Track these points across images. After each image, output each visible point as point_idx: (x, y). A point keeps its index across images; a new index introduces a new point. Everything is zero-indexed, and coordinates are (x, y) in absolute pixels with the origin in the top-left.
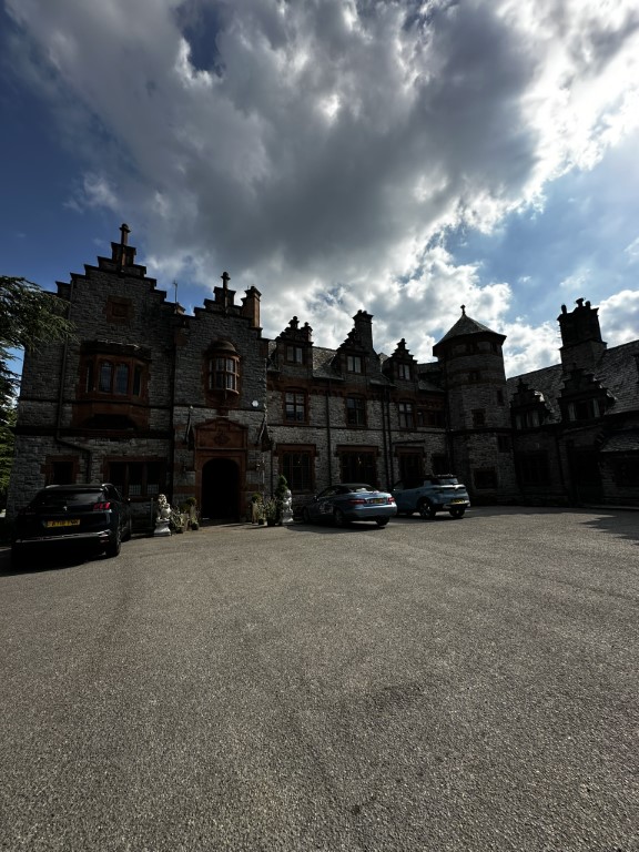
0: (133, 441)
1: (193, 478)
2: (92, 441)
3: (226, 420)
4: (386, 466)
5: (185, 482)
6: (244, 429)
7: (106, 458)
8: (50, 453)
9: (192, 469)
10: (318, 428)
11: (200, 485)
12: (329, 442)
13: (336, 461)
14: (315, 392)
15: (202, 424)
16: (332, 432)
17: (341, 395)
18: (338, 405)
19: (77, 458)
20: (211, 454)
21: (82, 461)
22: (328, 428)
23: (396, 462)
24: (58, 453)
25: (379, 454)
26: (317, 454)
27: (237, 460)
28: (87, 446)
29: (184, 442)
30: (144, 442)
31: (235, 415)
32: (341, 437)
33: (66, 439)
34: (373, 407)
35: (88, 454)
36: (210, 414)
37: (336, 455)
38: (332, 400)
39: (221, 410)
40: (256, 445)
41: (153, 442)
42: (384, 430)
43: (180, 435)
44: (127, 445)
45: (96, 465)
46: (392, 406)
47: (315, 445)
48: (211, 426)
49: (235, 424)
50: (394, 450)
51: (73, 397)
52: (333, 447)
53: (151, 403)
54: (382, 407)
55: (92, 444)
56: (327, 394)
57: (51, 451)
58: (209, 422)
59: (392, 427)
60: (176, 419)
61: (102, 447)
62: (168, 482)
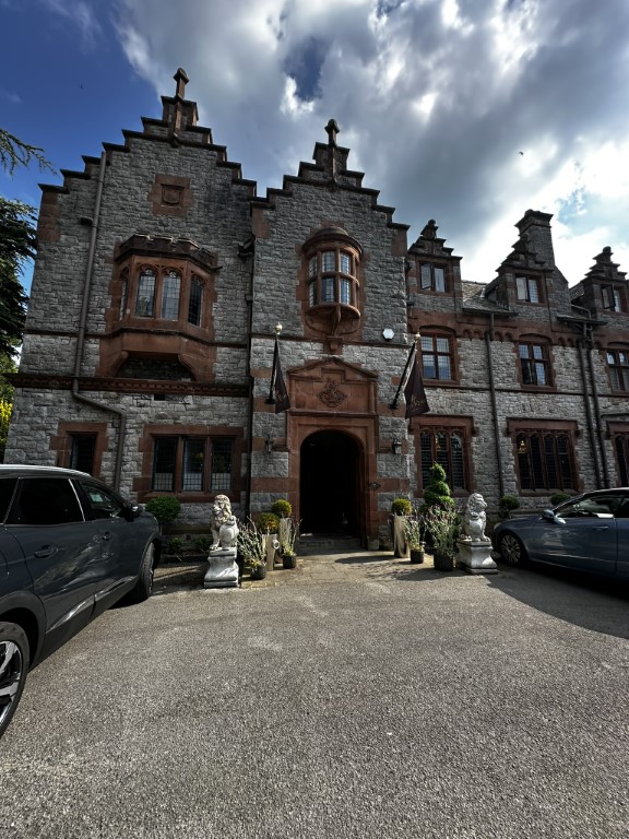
0: (189, 399)
1: (286, 464)
2: (127, 399)
3: (337, 361)
4: (593, 455)
5: (271, 471)
6: (371, 377)
7: (148, 426)
8: (64, 417)
9: (283, 447)
10: (475, 390)
11: (297, 477)
12: (494, 413)
13: (507, 444)
14: (468, 334)
15: (301, 368)
16: (498, 396)
17: (510, 338)
18: (505, 354)
19: (104, 425)
20: (314, 421)
21: (111, 431)
22: (491, 390)
23: (609, 446)
24: (75, 418)
25: (578, 434)
26: (474, 432)
27: (359, 434)
28: (119, 407)
29: (270, 401)
30: (207, 401)
31: (353, 354)
32: (513, 405)
33: (88, 395)
34: (564, 357)
35: (119, 418)
36: (311, 351)
37: (507, 433)
38: (495, 345)
39: (328, 345)
40: (394, 406)
41: (222, 403)
42: (584, 395)
43: (262, 388)
44: (180, 406)
45: (133, 438)
46: (594, 354)
47: (471, 418)
48: (316, 373)
49: (355, 368)
50: (604, 428)
51: (102, 329)
52: (501, 423)
53: (218, 339)
54: (579, 357)
55: (127, 403)
56: (487, 337)
57: (67, 413)
58: (311, 365)
59: (599, 390)
60: (255, 361)
61: (142, 410)
62: (243, 471)
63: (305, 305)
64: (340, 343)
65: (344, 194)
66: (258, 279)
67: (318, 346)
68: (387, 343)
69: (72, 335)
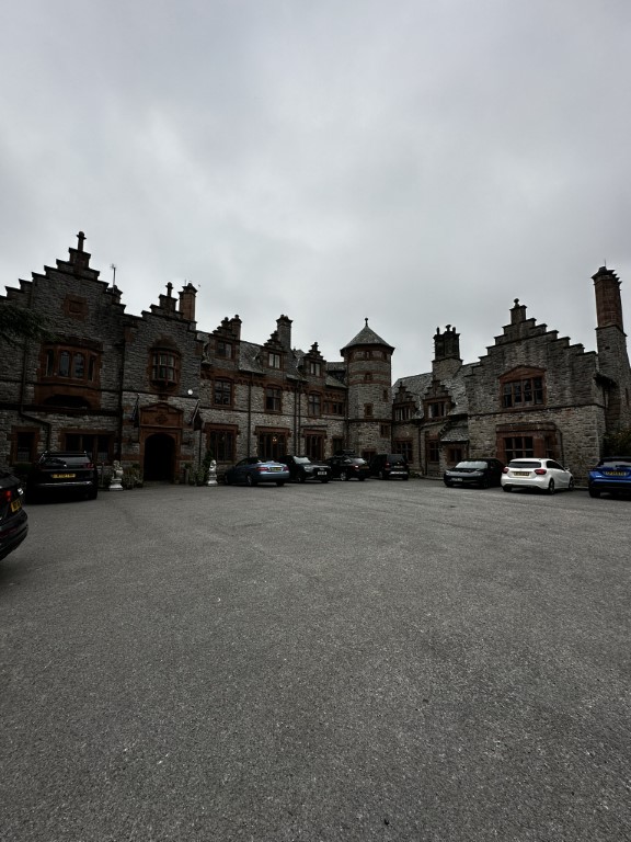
0: (87, 417)
1: (138, 448)
2: (51, 416)
3: (166, 404)
4: (295, 445)
5: (131, 452)
6: (180, 412)
7: (62, 430)
8: (15, 424)
9: (138, 442)
10: (241, 411)
11: (143, 454)
12: (249, 423)
13: (254, 439)
14: (240, 382)
15: (147, 407)
16: (252, 415)
17: (262, 385)
18: (259, 394)
19: (39, 429)
20: (153, 430)
21: (42, 432)
22: (249, 412)
23: (303, 440)
24: (21, 424)
25: (289, 435)
26: (239, 433)
27: (174, 436)
28: (46, 420)
29: (131, 421)
30: (96, 418)
31: (174, 401)
32: (260, 419)
33: (28, 414)
34: (288, 398)
35: (48, 426)
36: (153, 399)
37: (255, 434)
38: (254, 389)
39: (161, 396)
40: (190, 424)
41: (105, 420)
42: (295, 416)
43: (127, 415)
44: (81, 420)
45: (55, 435)
46: (303, 396)
47: (237, 426)
48: (155, 408)
49: (173, 407)
50: (302, 432)
51: (35, 379)
52: (253, 428)
53: (103, 387)
54: (295, 398)
55: (51, 418)
56: (250, 384)
57: (15, 422)
58: (152, 405)
59: (302, 414)
60: (124, 402)
61: (58, 422)
62: (115, 451)
63: (151, 377)
64: (167, 396)
65: (174, 322)
66: (126, 363)
67: (155, 397)
68: (190, 397)
69: (16, 382)
